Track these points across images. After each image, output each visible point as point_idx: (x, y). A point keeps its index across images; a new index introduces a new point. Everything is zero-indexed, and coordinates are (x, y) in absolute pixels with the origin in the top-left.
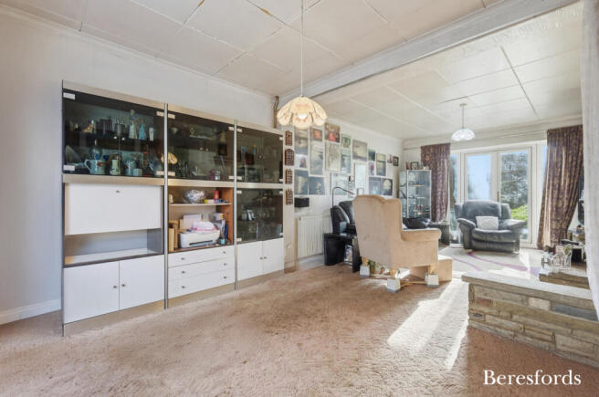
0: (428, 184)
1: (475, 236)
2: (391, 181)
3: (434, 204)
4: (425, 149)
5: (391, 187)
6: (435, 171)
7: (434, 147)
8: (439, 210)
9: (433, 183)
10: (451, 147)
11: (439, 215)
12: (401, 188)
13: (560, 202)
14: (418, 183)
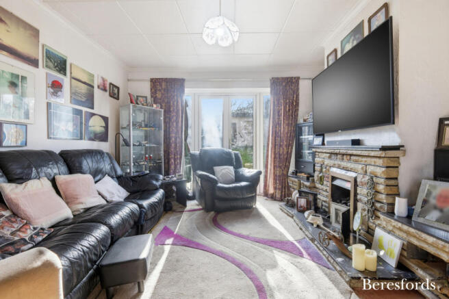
0: (160, 128)
1: (218, 193)
2: (105, 119)
3: (167, 153)
4: (155, 83)
5: (106, 127)
6: (167, 112)
7: (167, 80)
8: (173, 161)
9: (165, 126)
10: (186, 84)
11: (173, 167)
12: (121, 131)
13: (281, 148)
14: (146, 126)
